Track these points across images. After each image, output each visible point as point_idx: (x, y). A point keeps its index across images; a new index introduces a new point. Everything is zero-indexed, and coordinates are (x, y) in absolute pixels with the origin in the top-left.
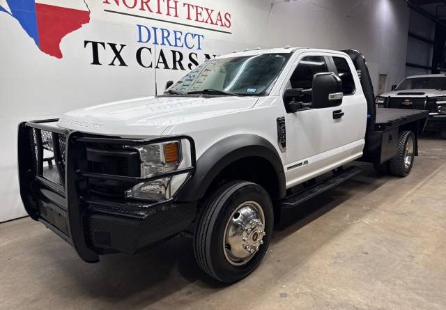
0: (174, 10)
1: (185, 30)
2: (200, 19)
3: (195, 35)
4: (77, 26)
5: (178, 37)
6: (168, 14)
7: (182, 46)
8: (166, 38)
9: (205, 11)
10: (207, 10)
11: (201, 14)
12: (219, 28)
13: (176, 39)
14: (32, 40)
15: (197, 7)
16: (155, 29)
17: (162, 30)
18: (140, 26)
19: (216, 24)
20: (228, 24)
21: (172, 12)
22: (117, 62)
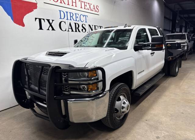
0: (75, 3)
1: (80, 13)
2: (86, 8)
3: (84, 15)
4: (31, 11)
5: (77, 16)
6: (72, 5)
7: (79, 21)
8: (72, 17)
9: (88, 4)
10: (89, 4)
11: (86, 6)
12: (94, 12)
13: (76, 17)
14: (10, 17)
15: (84, 2)
16: (67, 12)
17: (70, 13)
18: (60, 11)
19: (93, 11)
20: (97, 10)
21: (74, 4)
22: (50, 28)
